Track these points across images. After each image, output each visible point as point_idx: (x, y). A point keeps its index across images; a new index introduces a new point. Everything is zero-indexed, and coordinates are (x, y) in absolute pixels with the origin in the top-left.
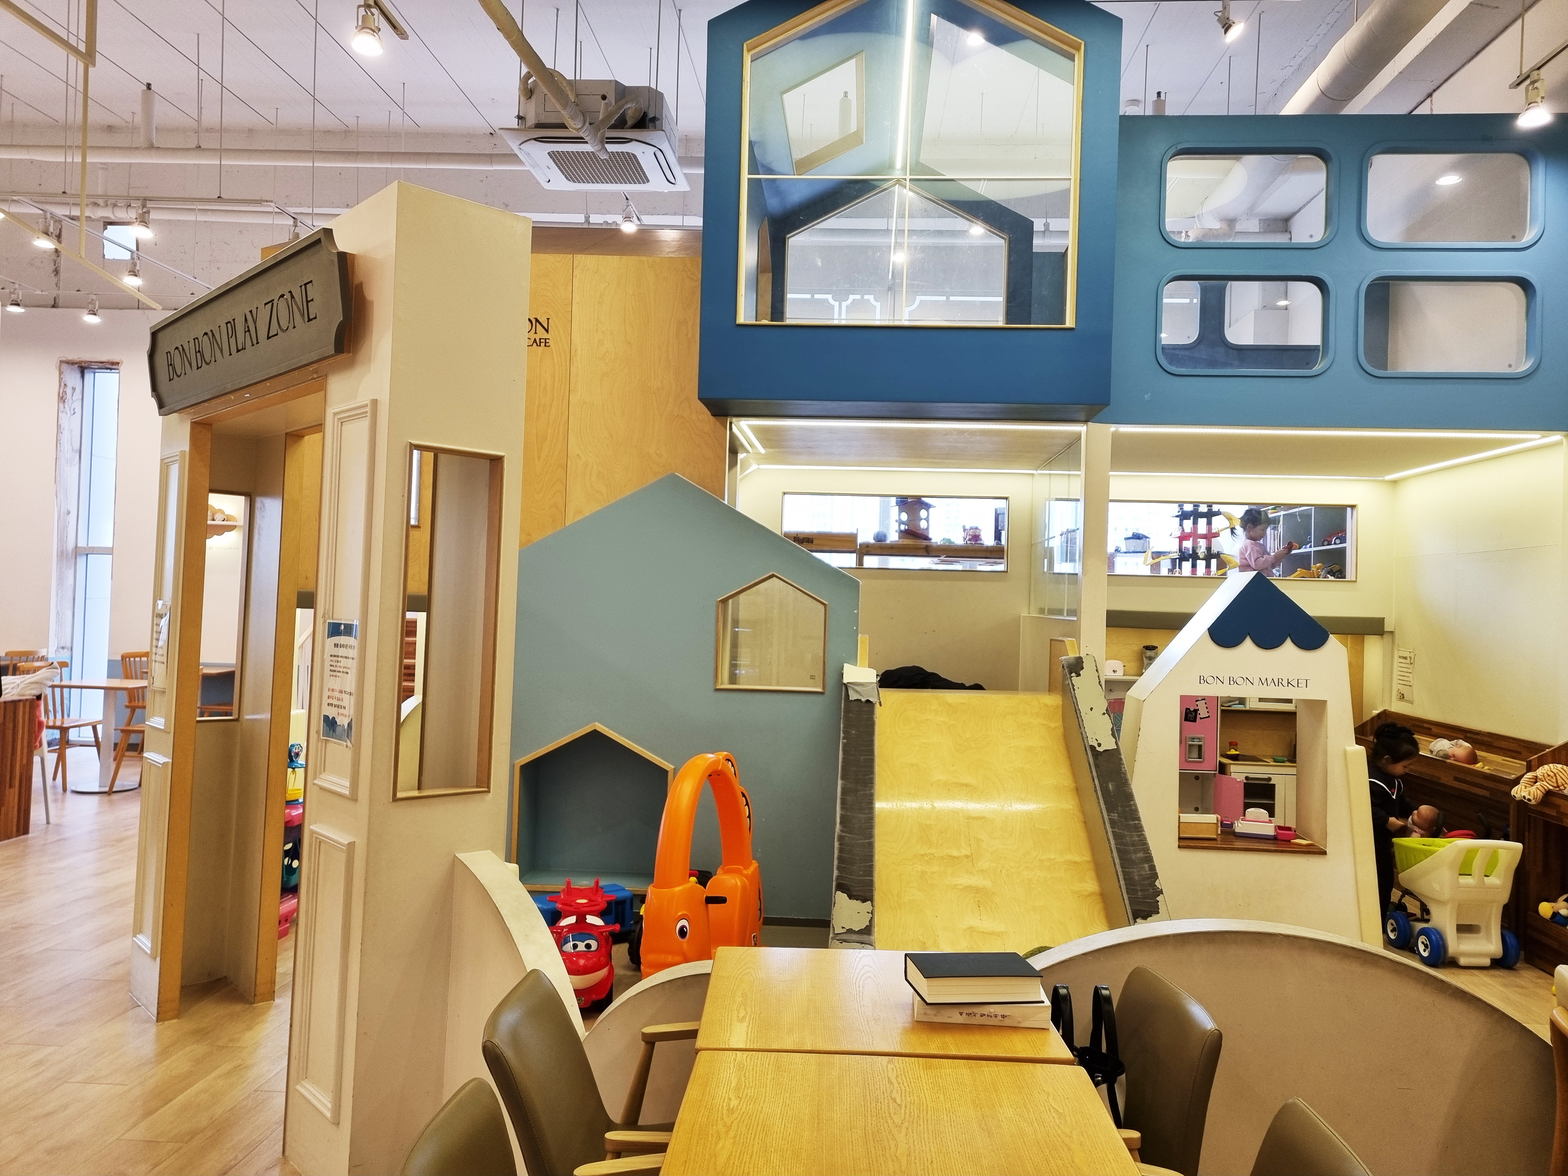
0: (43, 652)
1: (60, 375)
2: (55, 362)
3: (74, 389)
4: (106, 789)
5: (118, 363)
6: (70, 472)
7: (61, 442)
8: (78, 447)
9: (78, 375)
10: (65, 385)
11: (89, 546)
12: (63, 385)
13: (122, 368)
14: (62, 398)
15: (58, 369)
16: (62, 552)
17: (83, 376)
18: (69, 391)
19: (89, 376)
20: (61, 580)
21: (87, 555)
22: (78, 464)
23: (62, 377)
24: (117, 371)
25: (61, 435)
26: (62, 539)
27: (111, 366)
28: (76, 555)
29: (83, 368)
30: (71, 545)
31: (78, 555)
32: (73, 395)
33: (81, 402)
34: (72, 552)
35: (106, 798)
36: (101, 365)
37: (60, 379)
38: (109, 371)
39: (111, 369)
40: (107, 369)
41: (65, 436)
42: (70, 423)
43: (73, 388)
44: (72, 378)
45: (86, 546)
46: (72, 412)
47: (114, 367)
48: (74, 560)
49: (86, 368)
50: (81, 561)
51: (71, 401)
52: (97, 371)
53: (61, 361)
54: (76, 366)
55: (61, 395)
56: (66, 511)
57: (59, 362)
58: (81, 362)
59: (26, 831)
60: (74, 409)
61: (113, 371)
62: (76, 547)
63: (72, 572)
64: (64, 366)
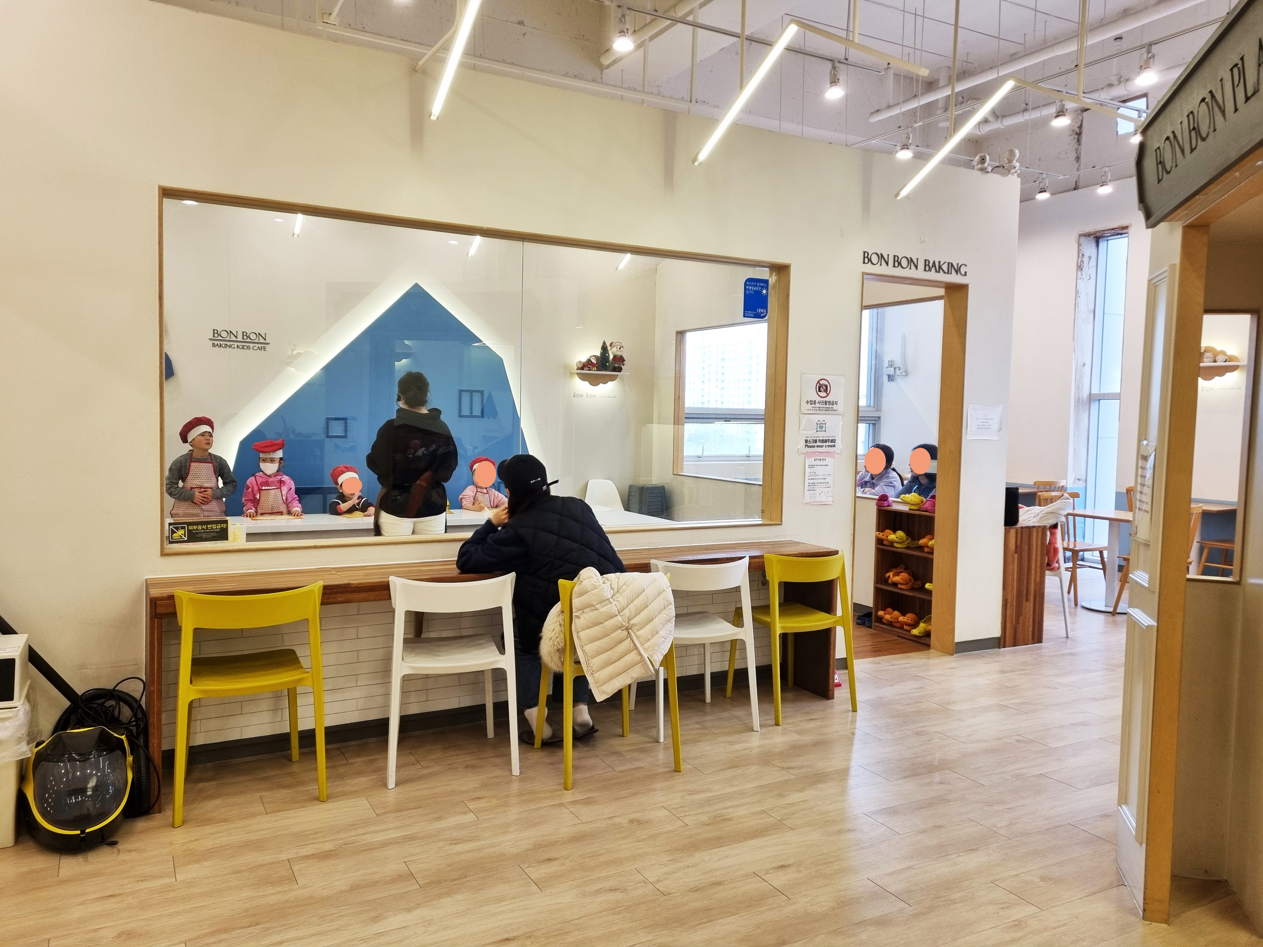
0: (1063, 483)
1: (1079, 247)
2: (1075, 236)
3: (1090, 258)
4: (1111, 610)
5: (1127, 227)
6: (1085, 330)
7: (1079, 305)
8: (1092, 308)
9: (1094, 245)
10: (1083, 255)
11: (1101, 392)
12: (1081, 255)
13: (1131, 231)
14: (1080, 267)
15: (1077, 242)
16: (1079, 399)
17: (1098, 245)
18: (1086, 259)
19: (1102, 244)
20: (1077, 422)
21: (1099, 400)
22: (1092, 323)
23: (1080, 248)
24: (1126, 235)
25: (1078, 298)
26: (1078, 389)
27: (1121, 231)
28: (1090, 400)
29: (1098, 238)
30: (1085, 393)
31: (1091, 400)
32: (1089, 263)
33: (1096, 267)
34: (1087, 398)
35: (1110, 618)
36: (1113, 231)
37: (1079, 250)
38: (1120, 236)
39: (1121, 234)
40: (1118, 234)
41: (1082, 300)
42: (1086, 287)
43: (1089, 256)
44: (1089, 248)
45: (1098, 393)
46: (1088, 278)
47: (1124, 231)
48: (1088, 405)
49: (1100, 237)
50: (1094, 406)
51: (1087, 269)
52: (1110, 238)
53: (1079, 235)
54: (1092, 237)
55: (1079, 264)
56: (1082, 364)
57: (1078, 236)
58: (1095, 233)
59: (1040, 641)
60: (1090, 275)
61: (1123, 236)
62: (1090, 394)
63: (1087, 414)
64: (1083, 239)
